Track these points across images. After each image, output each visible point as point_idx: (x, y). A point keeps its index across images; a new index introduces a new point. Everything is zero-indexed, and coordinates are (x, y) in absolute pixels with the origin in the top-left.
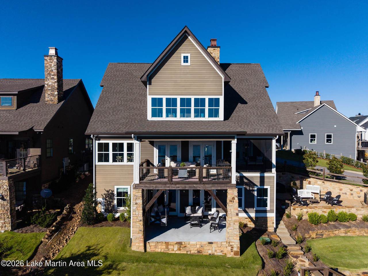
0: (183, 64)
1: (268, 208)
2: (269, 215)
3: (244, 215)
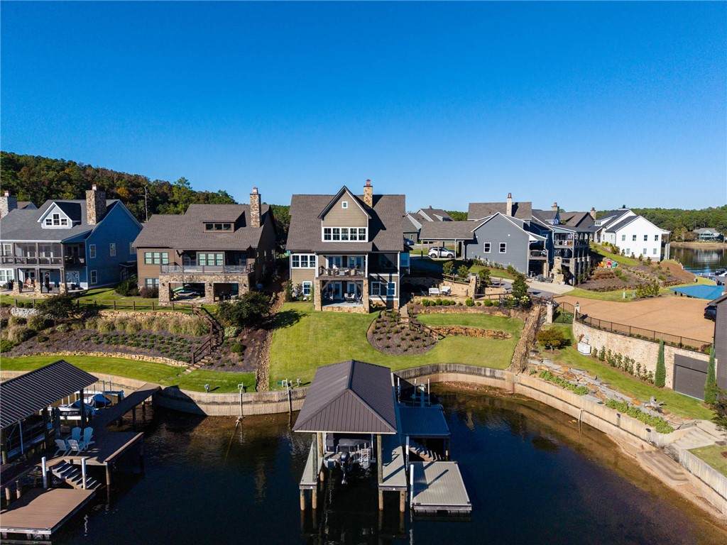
0: (343, 207)
1: (395, 295)
2: (395, 299)
3: (379, 299)
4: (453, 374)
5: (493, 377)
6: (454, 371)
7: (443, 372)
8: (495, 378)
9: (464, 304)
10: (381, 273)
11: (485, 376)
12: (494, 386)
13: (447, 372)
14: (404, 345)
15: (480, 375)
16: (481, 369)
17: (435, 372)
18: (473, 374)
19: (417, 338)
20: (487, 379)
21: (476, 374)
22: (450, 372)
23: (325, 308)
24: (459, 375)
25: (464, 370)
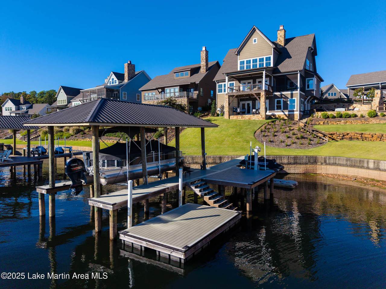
0: (254, 43)
1: (295, 110)
2: (295, 113)
3: (282, 113)
4: (333, 167)
5: (377, 168)
6: (335, 164)
7: (322, 164)
8: (380, 170)
9: (367, 116)
10: (284, 91)
11: (368, 168)
12: (379, 179)
13: (327, 164)
14: (289, 141)
15: (362, 167)
16: (363, 161)
17: (312, 163)
18: (354, 166)
19: (303, 138)
20: (371, 171)
21: (358, 167)
22: (329, 164)
23: (231, 117)
24: (339, 168)
25: (345, 163)
